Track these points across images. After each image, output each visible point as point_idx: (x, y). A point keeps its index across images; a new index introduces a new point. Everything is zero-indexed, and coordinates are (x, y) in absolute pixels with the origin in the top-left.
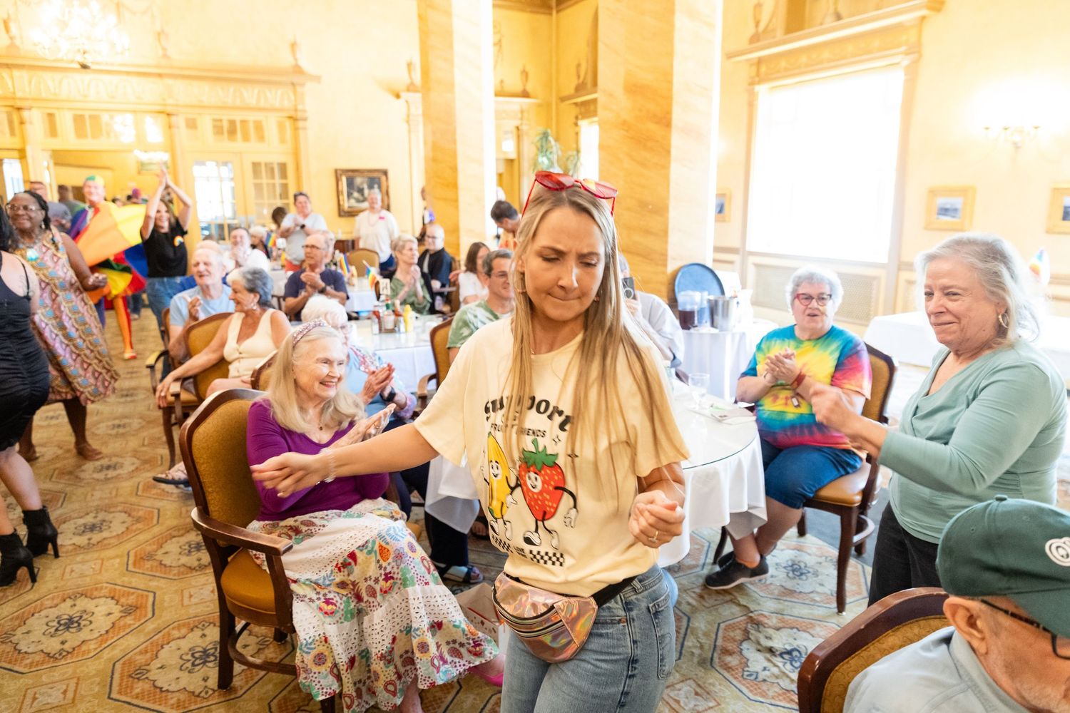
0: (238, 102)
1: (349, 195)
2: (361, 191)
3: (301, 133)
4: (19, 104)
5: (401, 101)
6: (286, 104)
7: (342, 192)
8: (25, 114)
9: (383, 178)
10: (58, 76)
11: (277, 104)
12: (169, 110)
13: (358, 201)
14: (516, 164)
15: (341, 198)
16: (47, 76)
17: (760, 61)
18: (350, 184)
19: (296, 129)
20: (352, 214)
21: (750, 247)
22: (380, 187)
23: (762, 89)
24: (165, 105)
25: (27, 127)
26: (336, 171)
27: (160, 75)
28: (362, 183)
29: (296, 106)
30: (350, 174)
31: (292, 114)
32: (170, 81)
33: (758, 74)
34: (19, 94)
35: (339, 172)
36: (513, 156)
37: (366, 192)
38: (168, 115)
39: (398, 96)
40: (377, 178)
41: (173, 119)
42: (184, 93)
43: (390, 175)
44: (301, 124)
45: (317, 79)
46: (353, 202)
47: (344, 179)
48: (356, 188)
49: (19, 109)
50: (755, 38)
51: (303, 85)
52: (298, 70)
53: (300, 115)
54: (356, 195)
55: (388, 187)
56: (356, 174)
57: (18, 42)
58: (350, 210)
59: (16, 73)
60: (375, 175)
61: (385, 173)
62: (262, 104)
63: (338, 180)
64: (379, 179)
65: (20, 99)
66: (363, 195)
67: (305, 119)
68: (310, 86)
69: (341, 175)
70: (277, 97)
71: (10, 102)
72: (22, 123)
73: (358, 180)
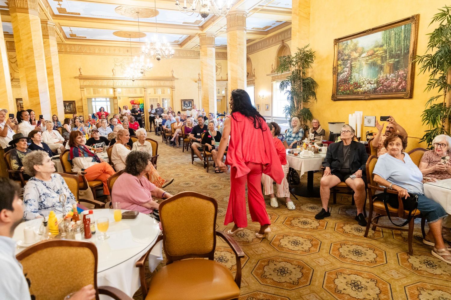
2: (187, 105)
3: (174, 91)
4: (114, 87)
5: (197, 83)
6: (170, 85)
8: (115, 89)
9: (192, 102)
10: (122, 81)
11: (168, 85)
12: (144, 87)
13: (186, 107)
14: (225, 97)
16: (120, 81)
17: (273, 77)
18: (184, 103)
20: (185, 110)
21: (274, 115)
22: (191, 104)
23: (274, 82)
27: (143, 80)
29: (173, 85)
31: (172, 87)
32: (145, 81)
33: (273, 79)
34: (114, 85)
36: (225, 95)
39: (196, 82)
40: (191, 101)
41: (145, 89)
42: (148, 83)
43: (194, 101)
44: (173, 89)
45: (177, 79)
50: (272, 72)
51: (174, 80)
52: (173, 77)
53: (174, 87)
54: (186, 106)
57: (115, 74)
59: (114, 81)
61: (193, 100)
62: (165, 85)
68: (176, 81)
70: (168, 83)
71: (113, 87)
72: (114, 91)
73: (186, 102)
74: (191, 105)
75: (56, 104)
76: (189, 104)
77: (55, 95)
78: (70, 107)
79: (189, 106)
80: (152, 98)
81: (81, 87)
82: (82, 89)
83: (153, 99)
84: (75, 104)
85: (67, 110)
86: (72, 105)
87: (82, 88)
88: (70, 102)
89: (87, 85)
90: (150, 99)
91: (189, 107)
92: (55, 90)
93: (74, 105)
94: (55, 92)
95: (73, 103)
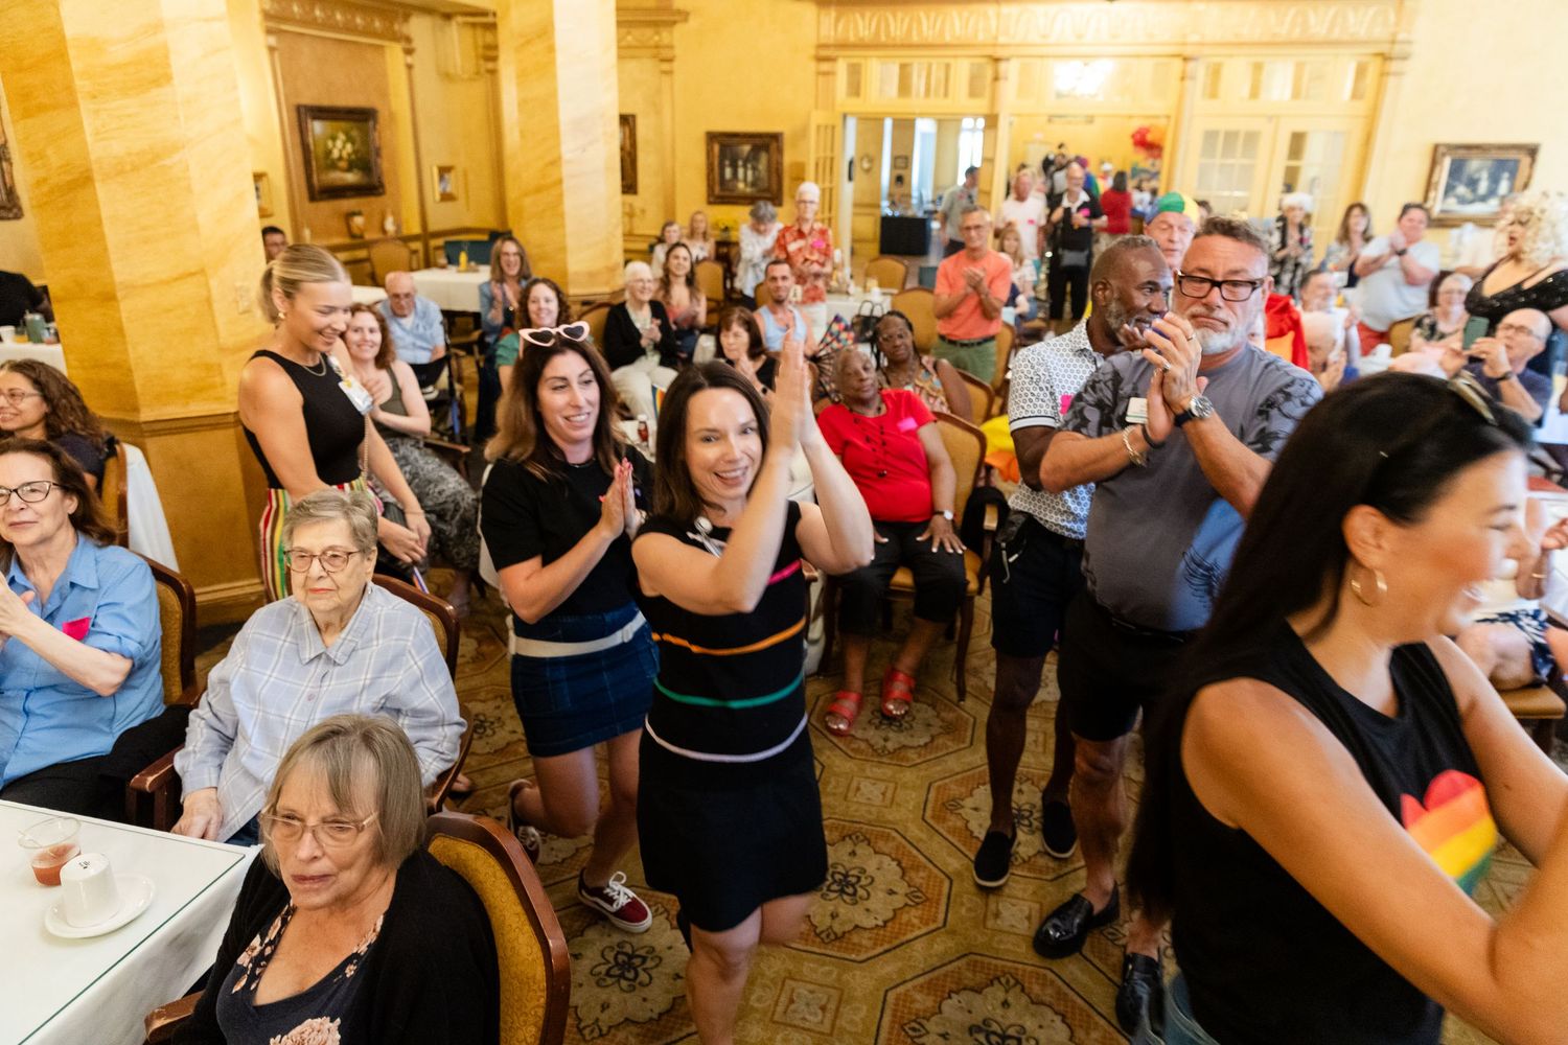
0: (1296, 34)
1: (1449, 189)
2: (1473, 183)
3: (1391, 81)
4: (999, 53)
7: (1437, 183)
8: (1003, 66)
9: (1525, 160)
11: (1362, 33)
12: (1188, 51)
13: (1462, 201)
15: (1432, 195)
18: (1456, 171)
19: (1383, 74)
22: (1513, 177)
24: (1184, 44)
25: (1001, 84)
26: (1436, 147)
28: (1479, 170)
29: (1394, 34)
30: (1461, 152)
31: (1385, 48)
32: (1201, 6)
34: (1002, 40)
35: (1441, 150)
37: (1483, 187)
38: (1186, 59)
40: (1512, 160)
41: (1191, 65)
42: (1216, 23)
43: (1541, 157)
44: (1394, 66)
46: (1452, 204)
47: (1447, 162)
48: (1464, 178)
49: (997, 60)
53: (1397, 49)
54: (1461, 190)
55: (1530, 177)
56: (1474, 151)
58: (1443, 216)
59: (1005, 10)
60: (1512, 155)
61: (1532, 151)
62: (1336, 34)
63: (1434, 163)
64: (1517, 162)
65: (1003, 46)
66: (1474, 190)
67: (1404, 58)
69: (1444, 155)
70: (1365, 20)
71: (989, 51)
72: (996, 79)
73: (1474, 165)
74: (1503, 187)
75: (556, 162)
76: (1495, 180)
77: (552, 95)
78: (754, 169)
79: (1492, 192)
80: (1222, 125)
81: (824, 53)
82: (825, 66)
83: (1231, 137)
84: (780, 151)
85: (741, 186)
86: (764, 157)
87: (824, 55)
88: (758, 141)
89: (852, 39)
90: (1210, 136)
91: (1483, 199)
92: (552, 62)
93: (775, 157)
94: (554, 76)
95: (774, 146)
